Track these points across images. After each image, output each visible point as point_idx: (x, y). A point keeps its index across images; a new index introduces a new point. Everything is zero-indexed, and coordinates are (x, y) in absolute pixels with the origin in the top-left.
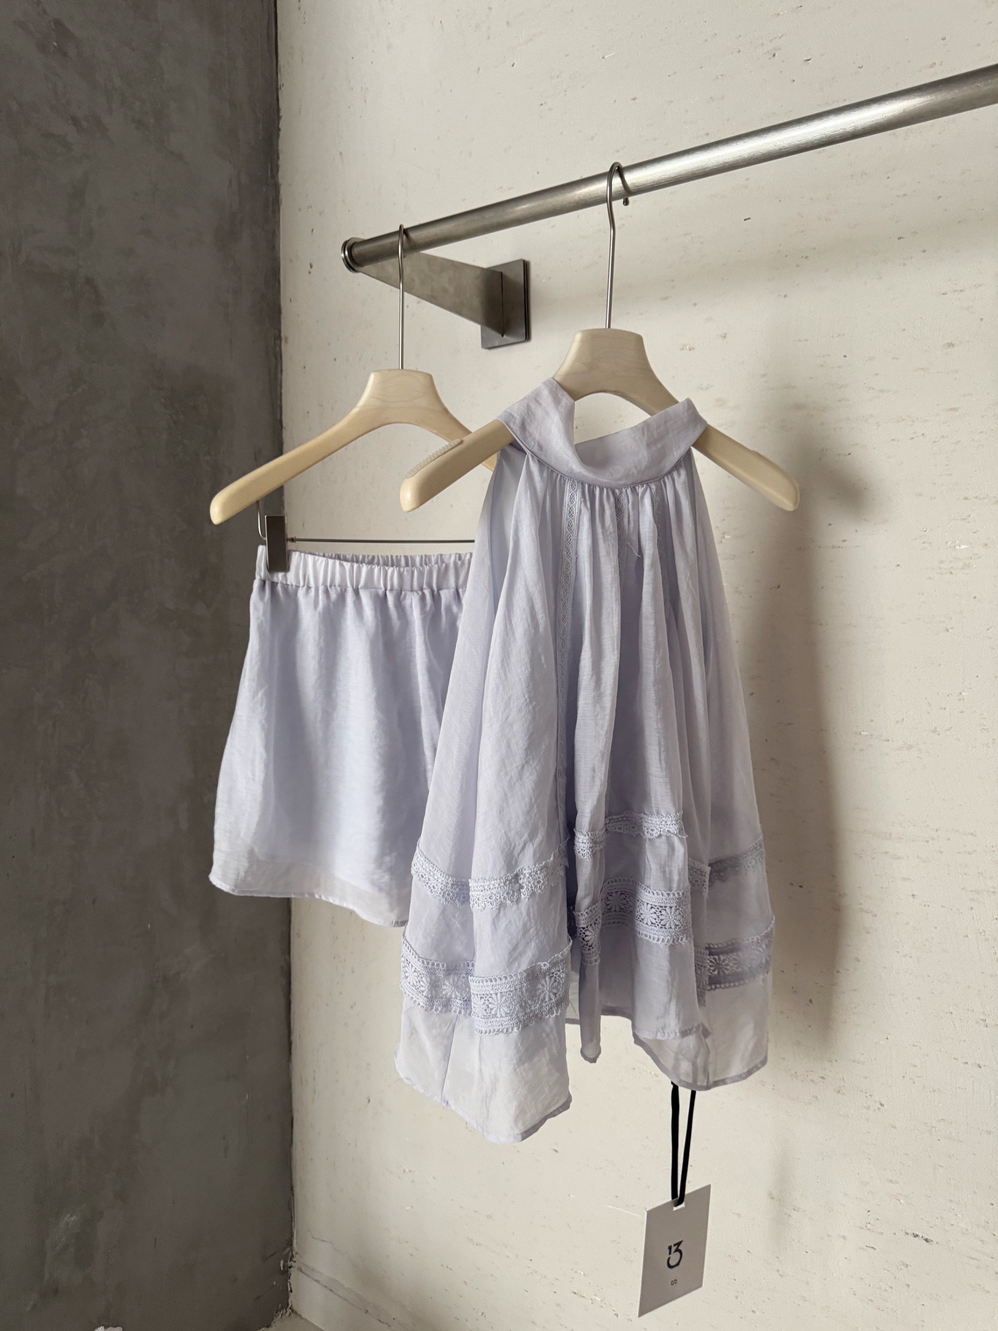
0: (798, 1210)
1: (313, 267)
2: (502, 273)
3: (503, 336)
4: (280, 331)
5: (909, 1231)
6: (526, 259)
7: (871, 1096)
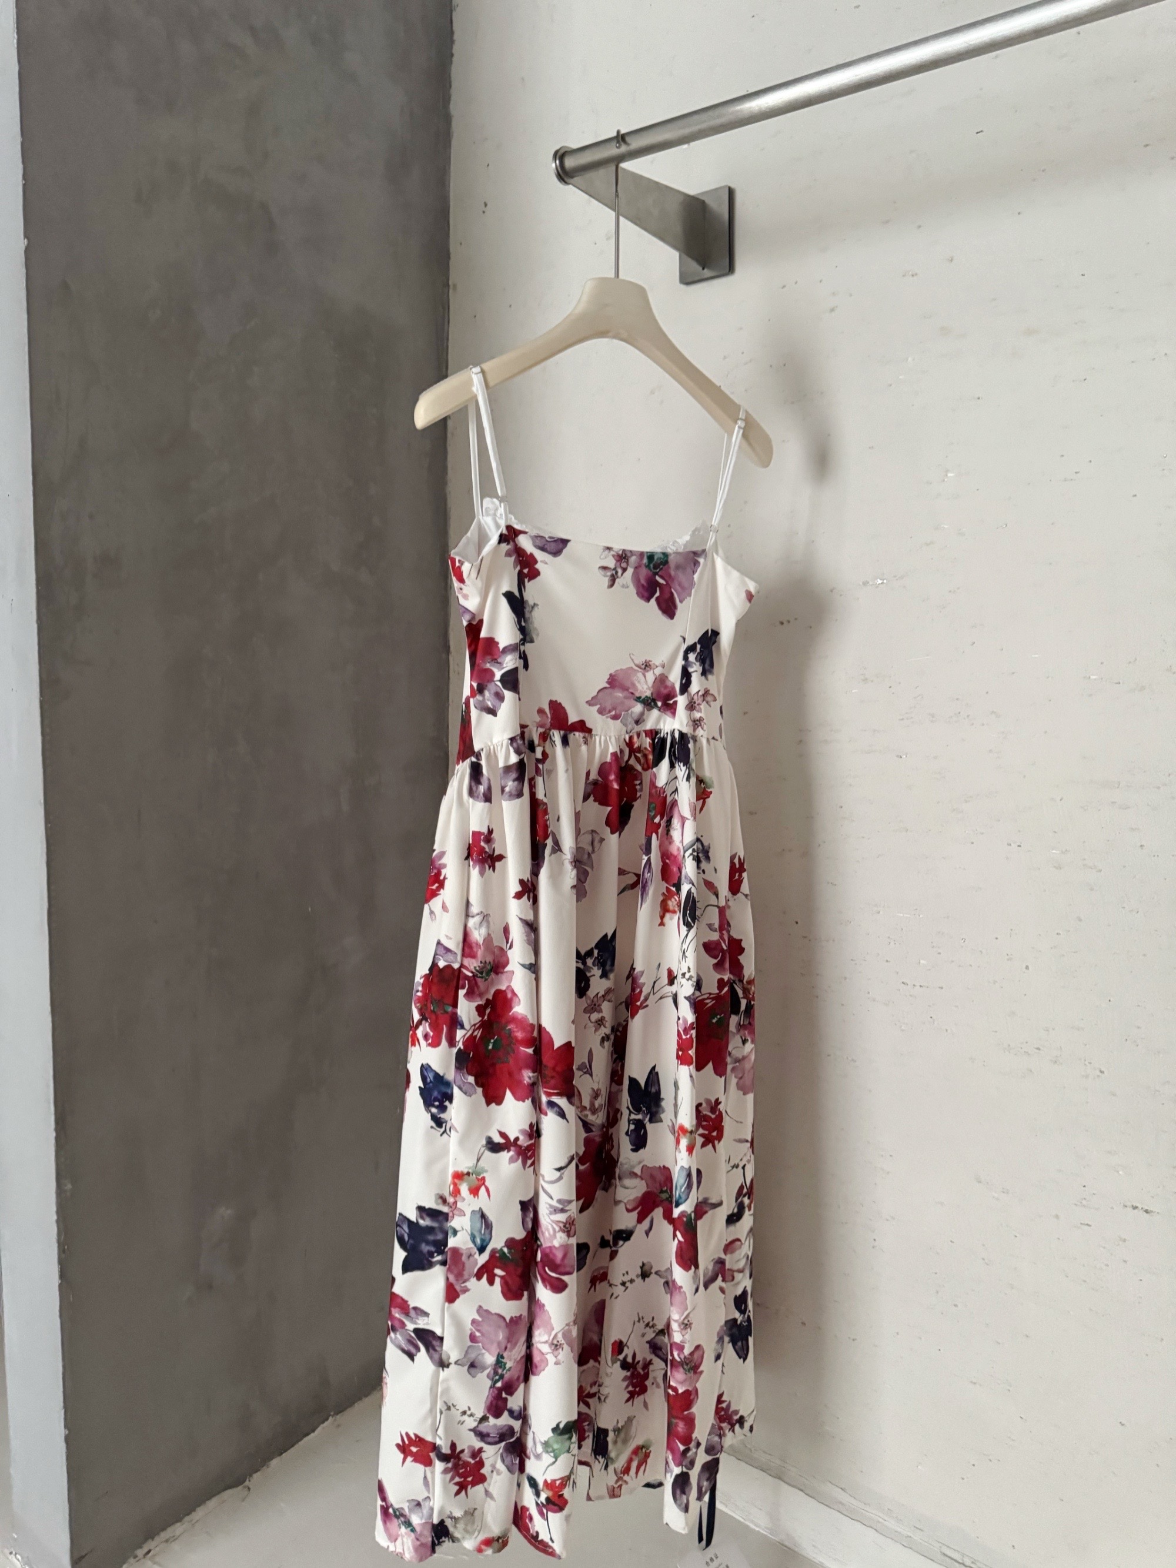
0: (1008, 1193)
1: (487, 207)
2: (703, 202)
3: (703, 269)
4: (448, 280)
5: (1129, 1204)
6: (732, 186)
7: (1090, 1063)
